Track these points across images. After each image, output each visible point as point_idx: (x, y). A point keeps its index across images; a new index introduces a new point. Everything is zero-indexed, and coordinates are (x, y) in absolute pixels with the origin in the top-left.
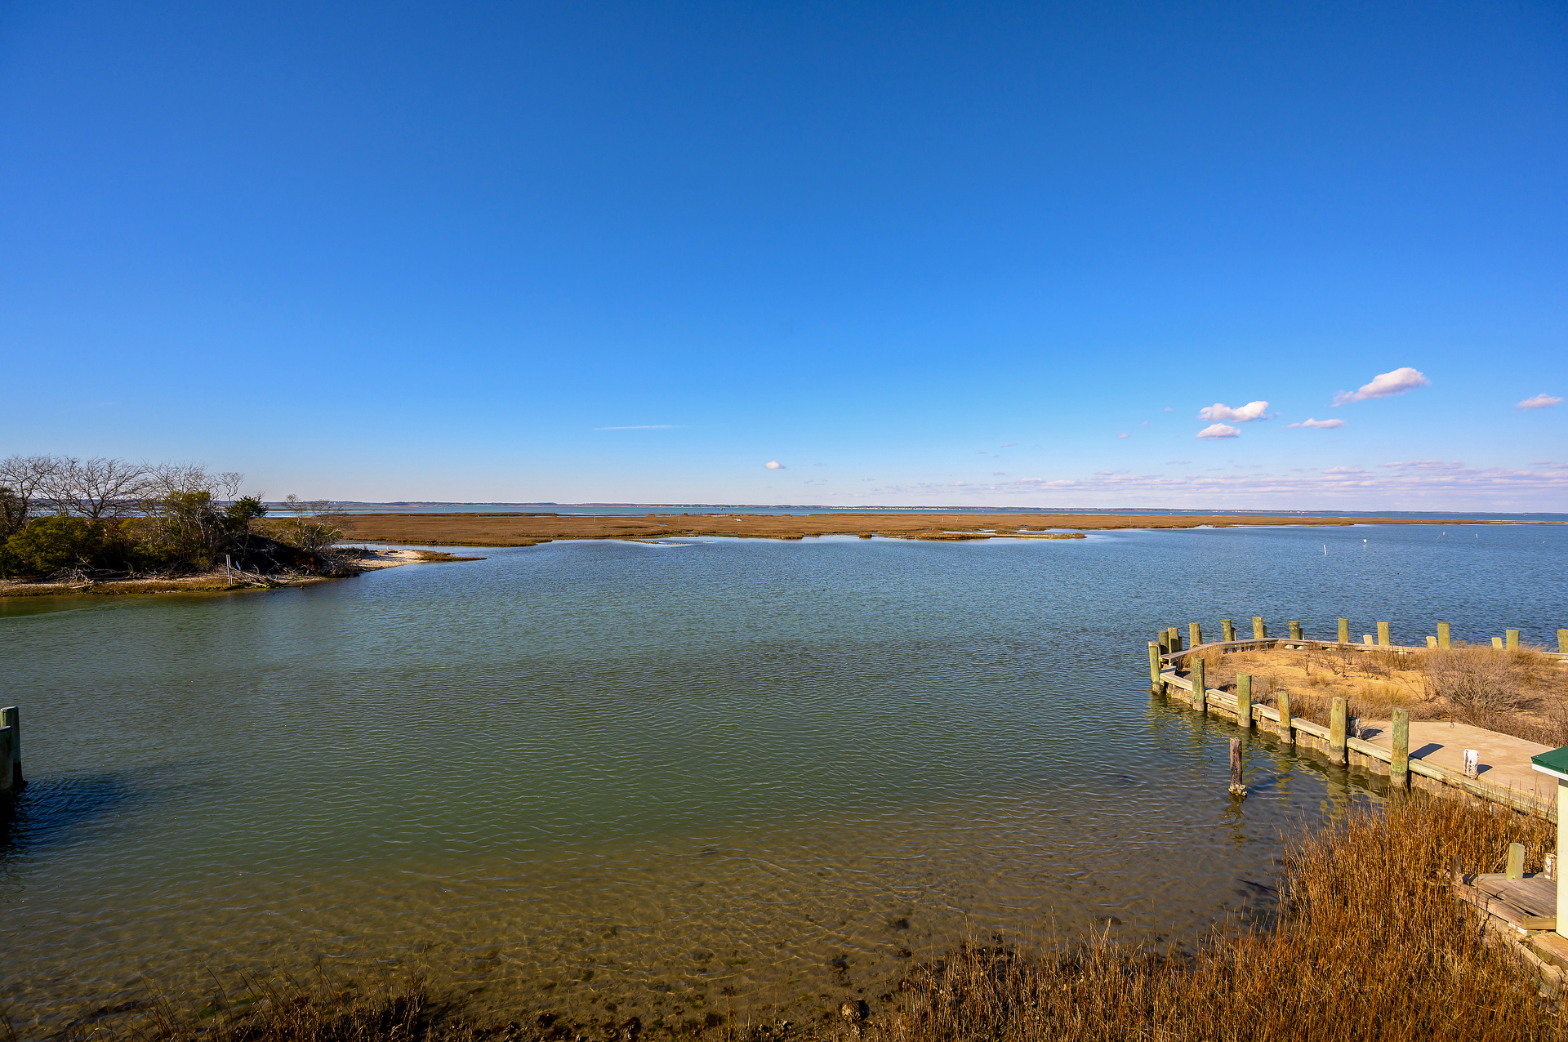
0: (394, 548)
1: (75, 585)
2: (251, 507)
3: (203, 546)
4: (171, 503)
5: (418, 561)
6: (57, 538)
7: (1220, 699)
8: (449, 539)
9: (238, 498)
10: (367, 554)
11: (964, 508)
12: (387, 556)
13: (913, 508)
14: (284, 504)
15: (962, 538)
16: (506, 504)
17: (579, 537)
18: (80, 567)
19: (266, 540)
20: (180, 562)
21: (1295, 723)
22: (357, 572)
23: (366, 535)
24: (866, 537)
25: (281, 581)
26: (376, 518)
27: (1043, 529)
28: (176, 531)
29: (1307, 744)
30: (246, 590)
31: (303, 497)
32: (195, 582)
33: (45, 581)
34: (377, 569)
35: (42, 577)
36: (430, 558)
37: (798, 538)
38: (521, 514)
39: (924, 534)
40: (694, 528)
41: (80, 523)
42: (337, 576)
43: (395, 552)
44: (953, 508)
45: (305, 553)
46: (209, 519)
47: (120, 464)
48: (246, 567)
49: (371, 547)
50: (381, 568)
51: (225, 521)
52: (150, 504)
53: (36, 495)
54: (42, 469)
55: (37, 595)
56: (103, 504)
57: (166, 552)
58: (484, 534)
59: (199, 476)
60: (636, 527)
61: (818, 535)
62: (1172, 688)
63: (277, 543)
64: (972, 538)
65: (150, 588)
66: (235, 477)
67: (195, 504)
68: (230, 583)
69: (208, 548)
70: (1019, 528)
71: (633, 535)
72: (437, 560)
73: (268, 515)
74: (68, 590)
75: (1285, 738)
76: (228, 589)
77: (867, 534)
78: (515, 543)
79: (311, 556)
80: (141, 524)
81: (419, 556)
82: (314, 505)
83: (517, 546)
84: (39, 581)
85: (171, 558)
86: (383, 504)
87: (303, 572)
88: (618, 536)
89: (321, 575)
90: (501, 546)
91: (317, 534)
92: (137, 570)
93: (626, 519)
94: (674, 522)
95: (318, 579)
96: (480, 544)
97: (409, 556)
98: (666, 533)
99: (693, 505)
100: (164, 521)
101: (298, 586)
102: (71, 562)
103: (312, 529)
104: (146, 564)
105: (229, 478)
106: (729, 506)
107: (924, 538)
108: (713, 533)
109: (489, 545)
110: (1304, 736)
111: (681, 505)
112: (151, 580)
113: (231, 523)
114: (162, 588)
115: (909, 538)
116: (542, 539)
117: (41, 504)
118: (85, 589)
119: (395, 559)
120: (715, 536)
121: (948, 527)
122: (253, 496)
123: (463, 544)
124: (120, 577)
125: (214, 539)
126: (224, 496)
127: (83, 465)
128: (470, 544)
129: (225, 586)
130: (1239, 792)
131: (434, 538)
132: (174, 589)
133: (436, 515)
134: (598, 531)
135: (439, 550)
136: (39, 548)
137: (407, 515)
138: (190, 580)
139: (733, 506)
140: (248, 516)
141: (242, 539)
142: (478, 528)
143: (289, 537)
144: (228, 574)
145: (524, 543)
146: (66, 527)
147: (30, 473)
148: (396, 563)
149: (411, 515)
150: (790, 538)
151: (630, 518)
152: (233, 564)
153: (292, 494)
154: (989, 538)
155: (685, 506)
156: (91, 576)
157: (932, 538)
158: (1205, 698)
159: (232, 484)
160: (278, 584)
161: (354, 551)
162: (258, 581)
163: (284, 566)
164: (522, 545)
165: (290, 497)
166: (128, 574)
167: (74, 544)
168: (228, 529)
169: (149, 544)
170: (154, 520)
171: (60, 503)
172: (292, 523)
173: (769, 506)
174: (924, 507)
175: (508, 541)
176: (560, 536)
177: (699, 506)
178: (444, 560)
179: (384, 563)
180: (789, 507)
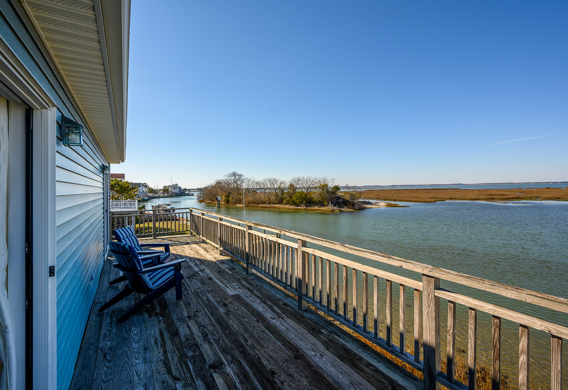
0: (378, 201)
1: (303, 208)
2: (337, 188)
3: (326, 199)
4: (320, 187)
5: (384, 206)
6: (300, 196)
8: (400, 199)
9: (334, 186)
10: (369, 203)
12: (375, 204)
14: (345, 187)
17: (461, 199)
18: (304, 203)
19: (340, 198)
20: (321, 204)
22: (364, 209)
23: (374, 197)
26: (382, 191)
28: (320, 195)
30: (334, 212)
31: (351, 185)
32: (324, 209)
33: (298, 206)
34: (370, 208)
35: (298, 205)
36: (389, 205)
40: (542, 195)
41: (303, 193)
42: (358, 209)
43: (378, 203)
45: (350, 202)
46: (327, 192)
47: (312, 178)
48: (335, 205)
49: (370, 201)
50: (372, 208)
51: (331, 192)
52: (316, 188)
53: (298, 186)
54: (299, 180)
56: (308, 188)
57: (319, 200)
58: (416, 197)
59: (326, 180)
63: (343, 199)
65: (315, 210)
66: (334, 180)
67: (325, 187)
69: (327, 200)
71: (494, 199)
72: (391, 206)
73: (341, 190)
74: (301, 209)
78: (426, 201)
80: (314, 193)
81: (386, 204)
82: (353, 187)
83: (427, 202)
85: (320, 202)
86: (387, 186)
87: (348, 208)
88: (484, 199)
89: (353, 209)
90: (420, 202)
92: (313, 205)
95: (352, 210)
96: (412, 201)
97: (382, 204)
98: (518, 198)
100: (318, 192)
101: (347, 212)
102: (302, 202)
103: (352, 195)
104: (315, 203)
105: (332, 180)
109: (415, 202)
112: (316, 208)
113: (333, 193)
114: (317, 210)
116: (441, 200)
117: (299, 188)
118: (304, 209)
119: (377, 205)
122: (337, 185)
123: (406, 201)
124: (310, 206)
125: (329, 197)
126: (331, 185)
127: (305, 178)
128: (408, 201)
129: (330, 210)
131: (395, 198)
132: (319, 210)
133: (404, 190)
134: (474, 197)
136: (297, 199)
137: (393, 190)
138: (323, 208)
140: (336, 191)
141: (334, 197)
142: (416, 195)
143: (347, 197)
144: (330, 207)
147: (297, 181)
148: (377, 207)
149: (394, 190)
151: (502, 190)
152: (331, 204)
156: (305, 206)
159: (333, 182)
160: (342, 211)
161: (365, 202)
162: (337, 210)
163: (344, 206)
164: (430, 202)
165: (347, 185)
167: (303, 198)
168: (332, 194)
169: (315, 198)
170: (316, 192)
171: (301, 188)
172: (347, 193)
176: (451, 199)
178: (394, 206)
179: (373, 206)
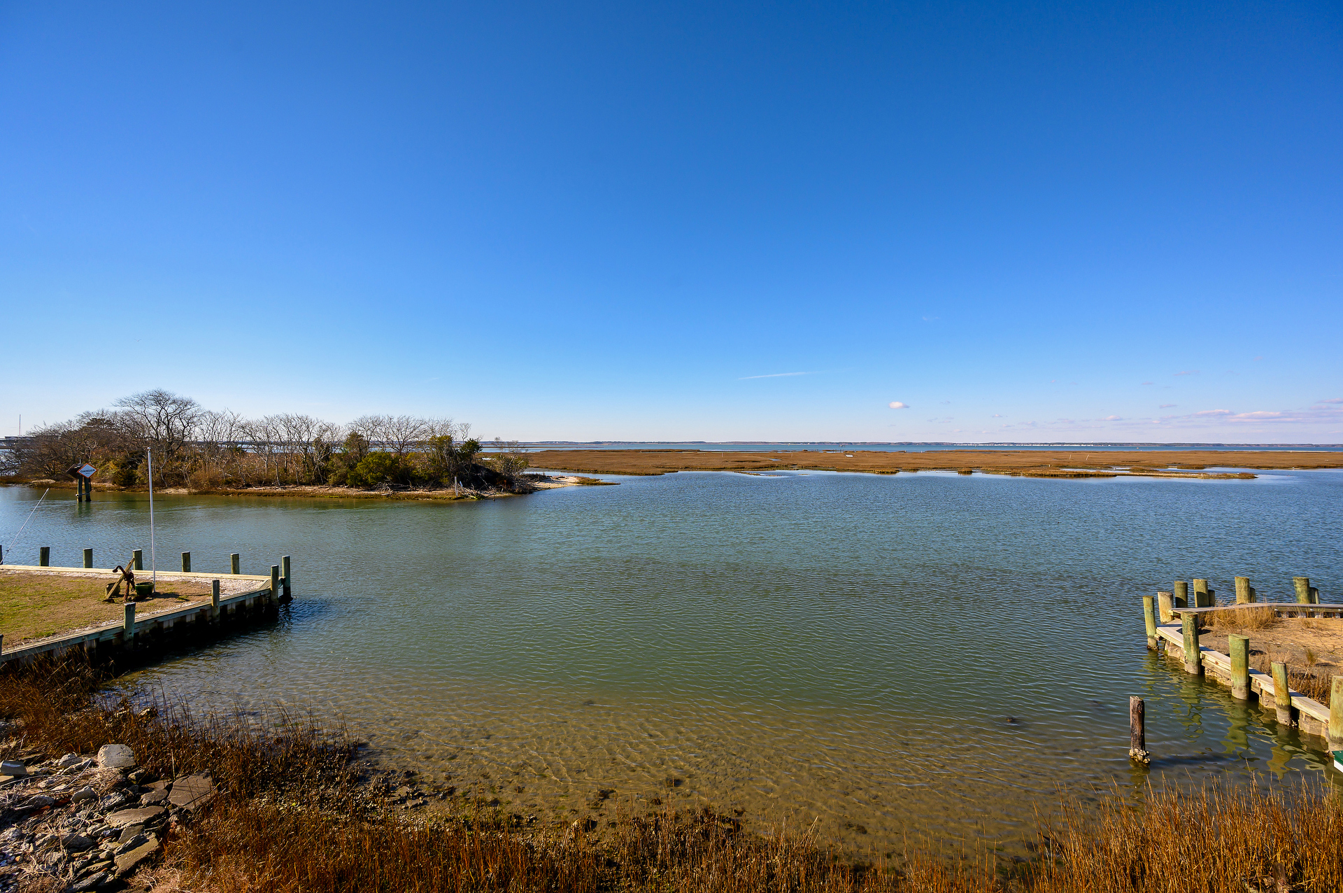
0: (564, 475)
1: (384, 493)
2: (473, 446)
3: (447, 471)
4: (432, 443)
5: (575, 484)
6: (379, 465)
7: (1217, 663)
9: (466, 440)
10: (544, 479)
11: (1115, 444)
12: (557, 480)
13: (1050, 444)
14: (492, 443)
15: (1078, 476)
16: (668, 443)
17: (701, 469)
18: (387, 482)
19: (482, 467)
20: (434, 481)
21: (1296, 702)
22: (533, 490)
23: (557, 465)
24: (965, 473)
25: (486, 495)
26: (575, 453)
27: (1203, 467)
28: (433, 460)
29: (1311, 729)
30: (466, 499)
31: (505, 439)
32: (440, 494)
33: (372, 490)
34: (546, 489)
35: (370, 487)
36: (583, 482)
37: (892, 473)
38: (673, 451)
39: (1033, 471)
40: (799, 462)
41: (388, 456)
42: (519, 493)
43: (563, 478)
44: (1101, 444)
45: (503, 477)
46: (451, 453)
47: (412, 419)
48: (467, 485)
49: (547, 473)
50: (549, 488)
51: (459, 454)
52: (421, 444)
53: (373, 439)
54: (377, 423)
55: (366, 498)
56: (403, 445)
57: (428, 474)
59: (448, 426)
60: (749, 461)
61: (915, 470)
62: (1169, 645)
63: (488, 470)
64: (1091, 476)
65: (417, 496)
66: (467, 426)
67: (444, 442)
68: (457, 495)
69: (449, 472)
70: (1167, 466)
71: (744, 468)
72: (587, 484)
73: (484, 450)
74: (380, 496)
75: (1283, 718)
76: (456, 499)
77: (967, 470)
78: (650, 473)
79: (505, 479)
80: (417, 457)
81: (577, 481)
82: (510, 444)
83: (650, 475)
84: (368, 490)
85: (431, 478)
86: (586, 443)
87: (499, 490)
88: (731, 469)
89: (510, 492)
90: (639, 474)
91: (509, 464)
92: (413, 485)
93: (754, 455)
94: (787, 457)
95: (507, 494)
96: (625, 473)
97: (571, 479)
98: (772, 467)
99: (818, 443)
100: (428, 454)
101: (496, 499)
102: (383, 479)
103: (509, 461)
104: (418, 481)
105: (464, 427)
106: (851, 443)
107: (1031, 475)
108: (815, 467)
109: (631, 474)
110: (1308, 720)
111: (807, 443)
112: (420, 492)
113: (463, 456)
114: (423, 497)
115: (1014, 474)
116: (671, 470)
117: (376, 444)
118: (388, 496)
119: (560, 483)
120: (815, 470)
121: (1071, 465)
122: (475, 438)
123: (614, 473)
124: (406, 489)
125: (453, 467)
126: (459, 438)
127: (395, 420)
128: (618, 473)
129: (454, 497)
130: (1140, 758)
132: (428, 497)
133: (614, 451)
134: (718, 464)
135: (591, 476)
136: (370, 471)
137: (594, 451)
138: (438, 493)
139: (855, 443)
140: (472, 452)
141: (467, 467)
142: (633, 461)
143: (499, 467)
144: (456, 489)
145: (654, 473)
146: (383, 457)
147: (371, 425)
148: (560, 485)
149: (597, 451)
150: (883, 473)
151: (754, 454)
152: (458, 482)
153: (497, 437)
154: (1115, 476)
155: (811, 443)
156: (392, 487)
157: (1041, 475)
158: (1201, 660)
159: (465, 431)
160: (483, 497)
161: (536, 476)
162: (472, 495)
163: (489, 485)
165: (497, 439)
166: (409, 487)
167: (385, 469)
168: (461, 460)
169: (419, 468)
170: (422, 454)
171: (382, 443)
172: (499, 456)
173: (890, 443)
174: (1064, 444)
175: (645, 471)
176: (686, 468)
177: (824, 443)
178: (592, 484)
179: (552, 485)
180: (911, 444)
